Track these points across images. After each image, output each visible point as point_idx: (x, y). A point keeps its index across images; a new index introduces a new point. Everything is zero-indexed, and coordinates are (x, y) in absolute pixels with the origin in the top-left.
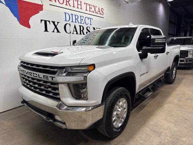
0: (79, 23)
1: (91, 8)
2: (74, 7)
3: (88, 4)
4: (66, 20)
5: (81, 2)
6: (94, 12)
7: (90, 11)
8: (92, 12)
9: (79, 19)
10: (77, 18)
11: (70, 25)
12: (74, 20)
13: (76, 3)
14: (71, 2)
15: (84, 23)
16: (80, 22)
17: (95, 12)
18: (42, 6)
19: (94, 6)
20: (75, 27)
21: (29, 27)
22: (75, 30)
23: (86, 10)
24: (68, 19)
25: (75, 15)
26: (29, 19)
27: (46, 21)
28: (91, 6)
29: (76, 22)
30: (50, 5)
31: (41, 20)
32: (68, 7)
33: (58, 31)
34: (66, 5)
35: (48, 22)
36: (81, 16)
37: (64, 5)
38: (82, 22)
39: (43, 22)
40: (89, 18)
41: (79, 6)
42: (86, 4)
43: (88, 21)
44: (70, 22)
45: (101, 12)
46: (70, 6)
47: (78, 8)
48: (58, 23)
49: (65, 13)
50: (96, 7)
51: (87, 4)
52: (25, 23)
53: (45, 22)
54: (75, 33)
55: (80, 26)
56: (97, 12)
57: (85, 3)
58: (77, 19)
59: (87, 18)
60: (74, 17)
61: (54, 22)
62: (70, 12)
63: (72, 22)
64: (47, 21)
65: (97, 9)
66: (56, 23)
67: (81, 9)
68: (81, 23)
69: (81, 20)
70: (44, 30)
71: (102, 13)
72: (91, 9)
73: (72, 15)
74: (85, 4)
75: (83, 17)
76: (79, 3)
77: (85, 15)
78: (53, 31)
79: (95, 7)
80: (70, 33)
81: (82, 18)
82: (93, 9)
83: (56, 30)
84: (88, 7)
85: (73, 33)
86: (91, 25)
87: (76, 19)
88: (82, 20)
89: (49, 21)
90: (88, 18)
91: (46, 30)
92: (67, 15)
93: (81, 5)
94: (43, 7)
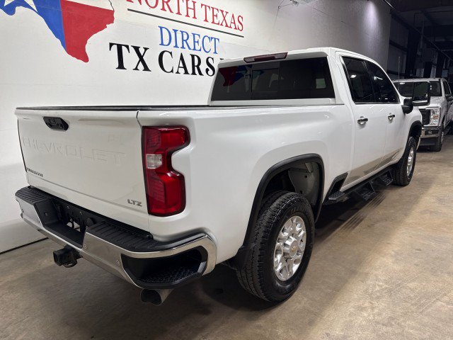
0: (189, 48)
1: (216, 16)
2: (179, 13)
3: (209, 7)
4: (162, 44)
5: (194, 3)
6: (222, 25)
7: (213, 22)
8: (218, 24)
9: (191, 41)
10: (185, 38)
11: (171, 53)
12: (180, 44)
13: (183, 5)
14: (173, 4)
15: (200, 50)
16: (192, 47)
17: (224, 24)
18: (111, 13)
19: (222, 11)
20: (182, 58)
21: (85, 58)
22: (181, 65)
23: (206, 20)
24: (166, 41)
25: (182, 32)
26: (86, 43)
27: (121, 45)
28: (216, 12)
29: (183, 47)
30: (129, 10)
31: (111, 45)
32: (167, 14)
33: (146, 69)
34: (163, 9)
36: (194, 34)
38: (197, 48)
39: (115, 47)
40: (212, 38)
41: (191, 12)
42: (206, 6)
43: (209, 45)
44: (170, 48)
45: (237, 23)
46: (171, 11)
47: (187, 16)
48: (146, 49)
49: (161, 28)
50: (227, 13)
51: (207, 8)
52: (77, 50)
53: (119, 47)
54: (182, 71)
55: (193, 56)
56: (229, 25)
57: (202, 5)
58: (186, 41)
59: (206, 39)
60: (179, 36)
61: (137, 49)
62: (171, 26)
63: (176, 46)
64: (123, 47)
65: (229, 18)
66: (142, 51)
67: (195, 17)
68: (194, 49)
69: (194, 42)
70: (117, 66)
71: (240, 27)
72: (215, 17)
73: (175, 31)
74: (204, 7)
75: (199, 35)
76: (191, 5)
77: (203, 32)
78: (136, 69)
79: (225, 14)
80: (172, 71)
81: (197, 37)
82: (220, 18)
83: (141, 66)
84: (210, 13)
85: (178, 73)
86: (215, 53)
87: (183, 40)
88: (198, 42)
89: (127, 47)
90: (211, 39)
91: (121, 66)
92: (165, 32)
93: (194, 9)
94: (115, 15)
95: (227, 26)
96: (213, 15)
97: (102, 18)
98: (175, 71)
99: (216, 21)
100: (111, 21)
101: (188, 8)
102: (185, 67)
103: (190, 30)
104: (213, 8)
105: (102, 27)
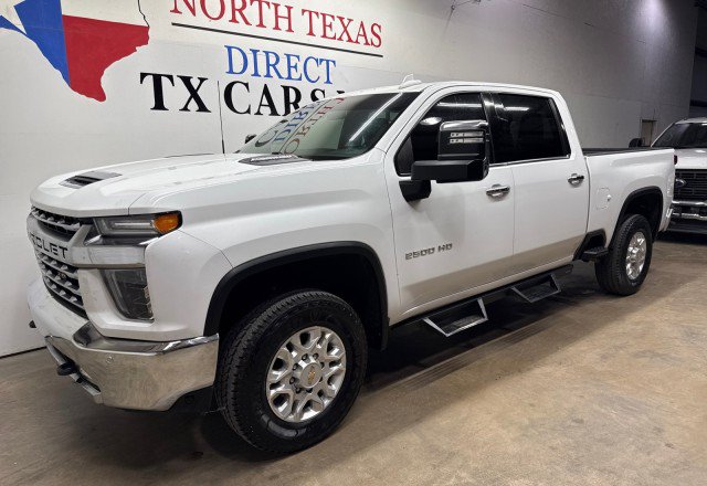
0: (280, 77)
1: (330, 26)
2: (261, 25)
3: (317, 13)
4: (231, 72)
5: (289, 8)
6: (340, 39)
7: (324, 36)
8: (334, 38)
9: (282, 67)
10: (273, 61)
11: (246, 85)
12: (262, 70)
13: (269, 13)
14: (252, 11)
15: (300, 79)
16: (285, 75)
17: (345, 37)
18: (145, 30)
19: (341, 19)
20: (266, 92)
21: (101, 96)
22: (265, 102)
23: (311, 33)
24: (238, 66)
25: (267, 53)
27: (160, 76)
28: (328, 19)
29: (268, 75)
30: (174, 24)
31: (143, 76)
32: (241, 27)
33: (202, 108)
34: (234, 20)
35: (165, 81)
36: (288, 56)
37: (224, 23)
38: (295, 75)
39: (149, 80)
40: (322, 60)
41: (283, 23)
42: (310, 12)
43: (315, 71)
44: (247, 77)
45: (370, 35)
46: (247, 23)
47: (277, 28)
48: (202, 80)
49: (229, 48)
50: (350, 20)
51: (313, 15)
52: (87, 83)
53: (157, 79)
54: (266, 110)
55: (286, 89)
56: (354, 39)
57: (304, 11)
58: (274, 66)
59: (311, 62)
60: (261, 59)
61: (186, 80)
62: (247, 44)
63: (256, 74)
64: (163, 78)
65: (353, 30)
66: (195, 83)
67: (290, 30)
68: (289, 78)
69: (289, 67)
70: (153, 105)
71: (376, 41)
72: (328, 28)
73: (255, 52)
74: (307, 14)
75: (298, 57)
76: (283, 11)
77: (305, 52)
78: (185, 109)
79: (346, 22)
80: (248, 111)
81: (294, 61)
82: (338, 28)
83: (193, 105)
84: (318, 22)
85: (258, 113)
86: (328, 82)
87: (268, 65)
88: (295, 67)
89: (170, 78)
90: (319, 61)
91: (159, 105)
92: (236, 54)
93: (289, 18)
94: (150, 33)
95: (350, 40)
96: (325, 26)
98: (254, 110)
99: (330, 33)
100: (144, 41)
101: (277, 17)
102: (271, 104)
103: (282, 49)
104: (324, 15)
105: (129, 50)
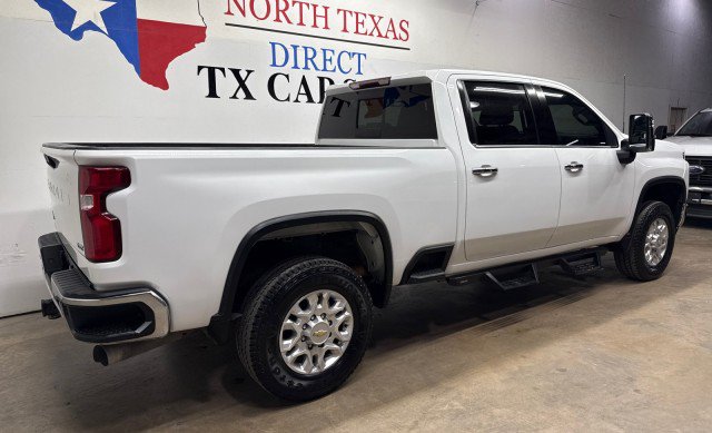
0: (316, 68)
1: (363, 23)
2: (301, 23)
3: (351, 12)
4: (274, 65)
5: (326, 8)
6: (371, 34)
7: (357, 32)
8: (366, 34)
9: (319, 60)
10: (310, 54)
11: (287, 76)
12: (301, 63)
13: (308, 13)
14: (293, 12)
15: (334, 70)
16: (321, 67)
17: (376, 33)
18: (202, 30)
19: (372, 17)
20: (304, 82)
21: (165, 86)
22: (303, 91)
23: (345, 30)
24: (280, 60)
25: (306, 48)
26: (166, 67)
27: (214, 68)
28: (361, 18)
29: (306, 68)
30: (227, 24)
31: (200, 68)
32: (283, 26)
33: (249, 96)
34: (278, 20)
35: (218, 72)
36: (324, 50)
37: (270, 23)
38: (329, 67)
39: (205, 72)
40: (354, 54)
41: (320, 22)
42: (345, 11)
43: (347, 63)
44: (287, 69)
45: (398, 31)
46: (289, 22)
47: (315, 26)
48: (249, 72)
49: (273, 44)
50: (381, 18)
51: (347, 13)
52: (154, 75)
53: (212, 71)
54: (304, 98)
55: (322, 79)
56: (384, 34)
57: (339, 11)
58: (311, 59)
59: (345, 55)
60: (301, 53)
61: (236, 72)
62: (288, 41)
63: (296, 67)
64: (217, 70)
65: (383, 26)
66: (243, 74)
67: (326, 27)
68: (325, 70)
69: (325, 60)
70: (207, 93)
71: (404, 36)
72: (360, 25)
73: (295, 47)
74: (342, 13)
75: (333, 51)
76: (320, 11)
77: (339, 47)
78: (234, 97)
79: (376, 19)
80: (288, 99)
81: (329, 55)
82: (369, 25)
83: (241, 94)
84: (351, 20)
85: (297, 101)
86: (360, 73)
87: (306, 59)
88: (330, 60)
89: (223, 70)
90: (351, 55)
91: (213, 93)
92: (279, 49)
93: (326, 17)
94: (207, 32)
95: (380, 35)
96: (357, 23)
97: (190, 36)
98: (293, 98)
99: (361, 30)
100: (202, 38)
101: (315, 16)
102: (308, 93)
103: (318, 44)
104: (357, 14)
105: (189, 47)
